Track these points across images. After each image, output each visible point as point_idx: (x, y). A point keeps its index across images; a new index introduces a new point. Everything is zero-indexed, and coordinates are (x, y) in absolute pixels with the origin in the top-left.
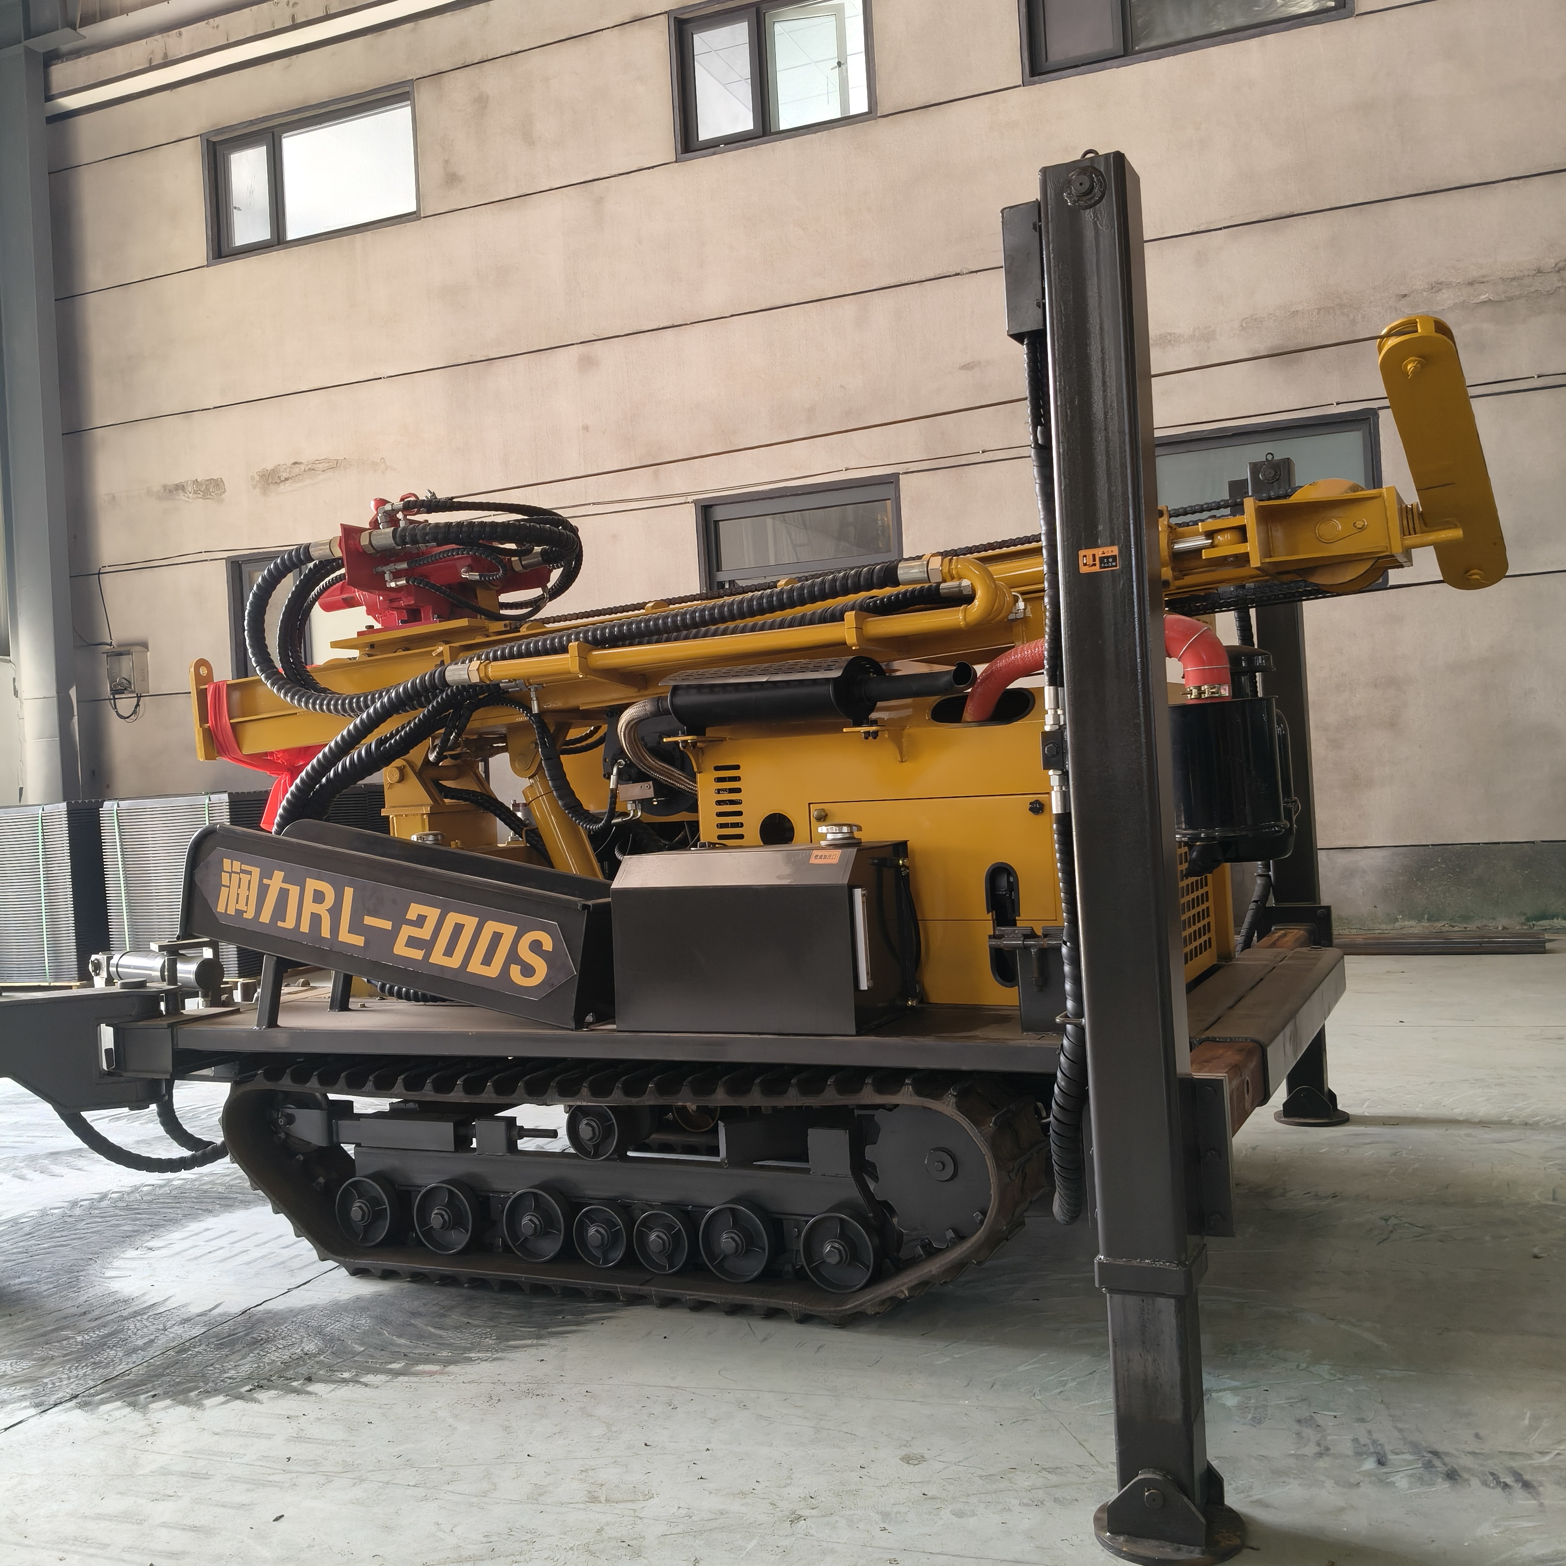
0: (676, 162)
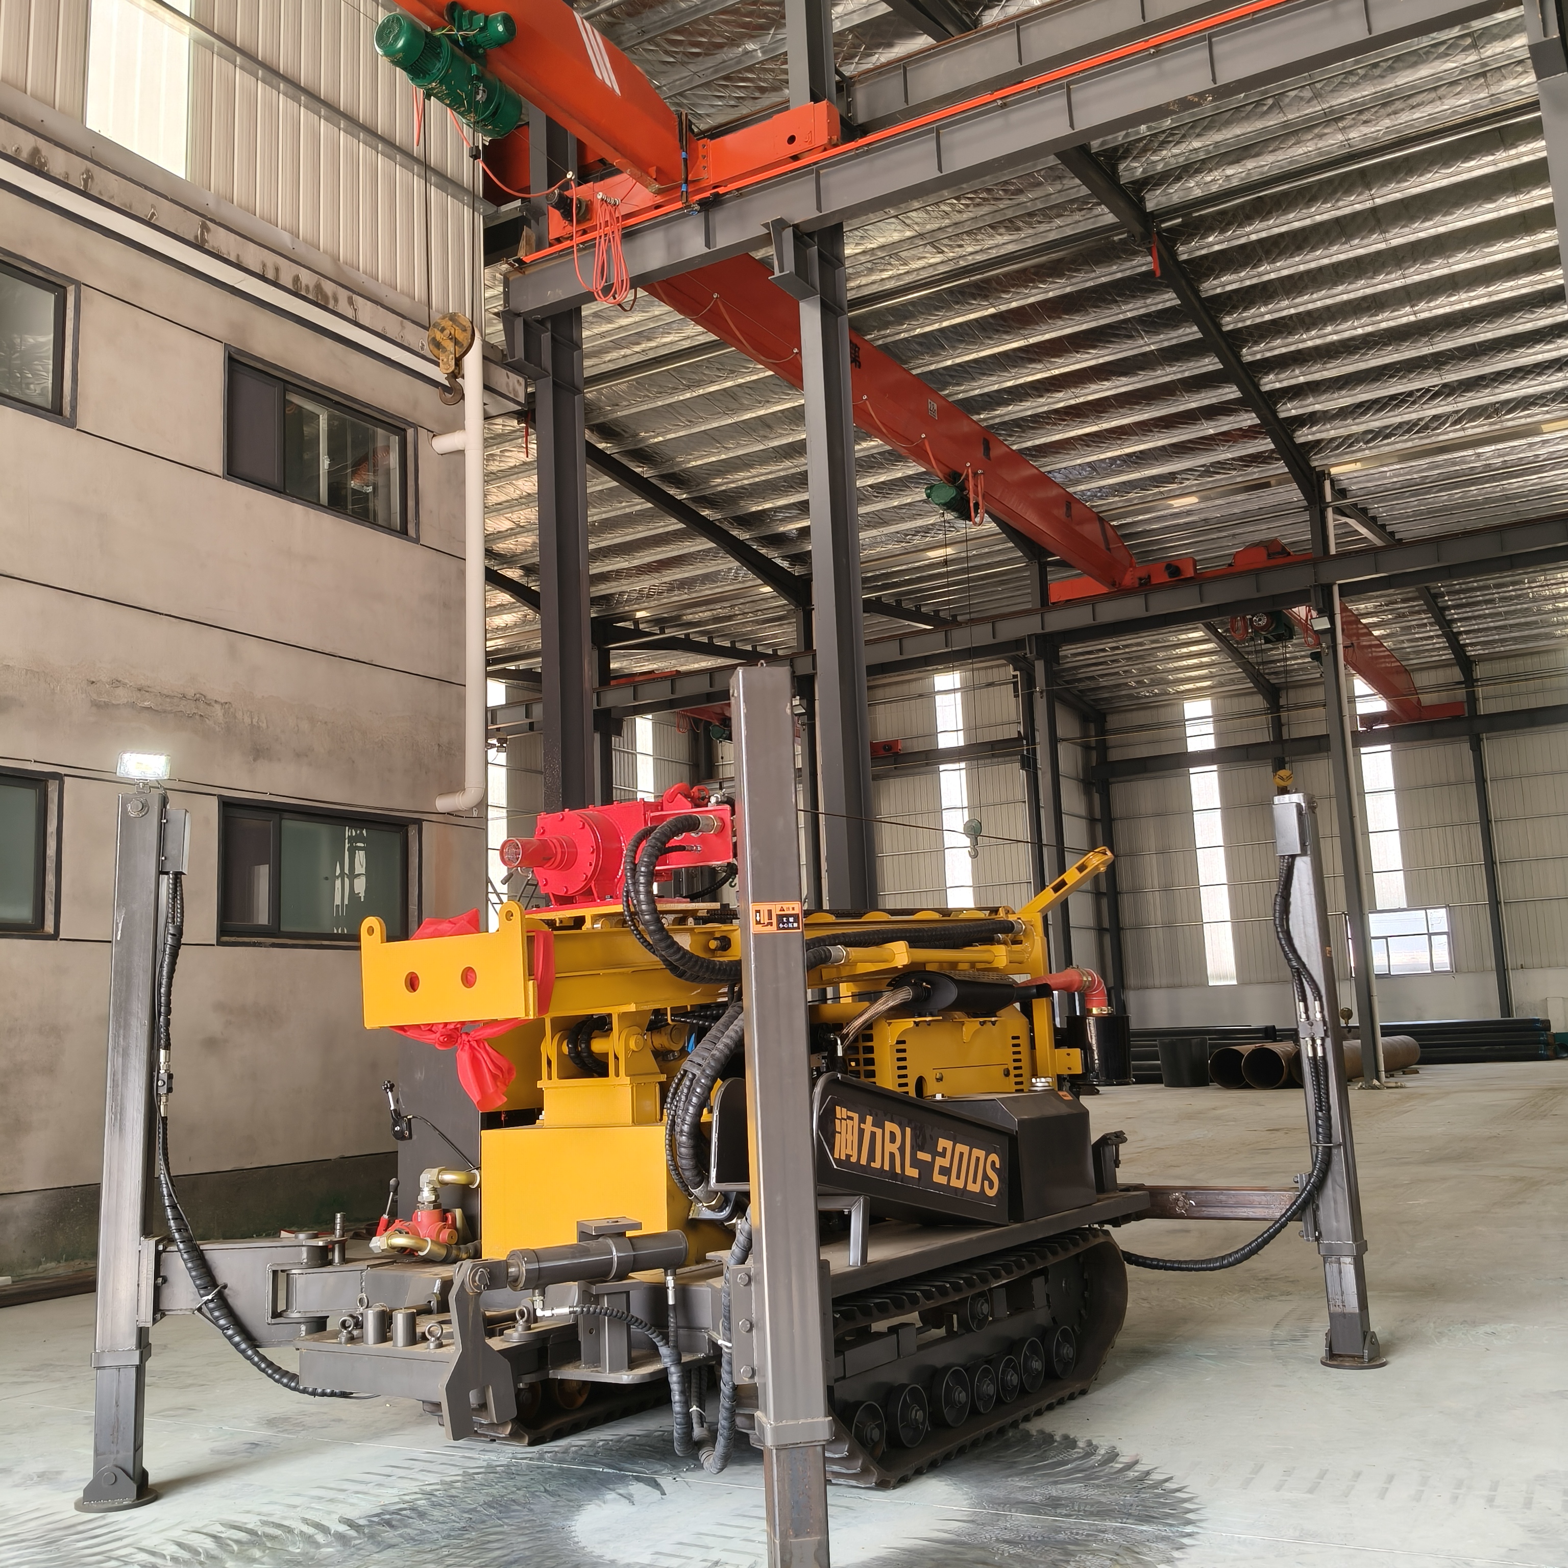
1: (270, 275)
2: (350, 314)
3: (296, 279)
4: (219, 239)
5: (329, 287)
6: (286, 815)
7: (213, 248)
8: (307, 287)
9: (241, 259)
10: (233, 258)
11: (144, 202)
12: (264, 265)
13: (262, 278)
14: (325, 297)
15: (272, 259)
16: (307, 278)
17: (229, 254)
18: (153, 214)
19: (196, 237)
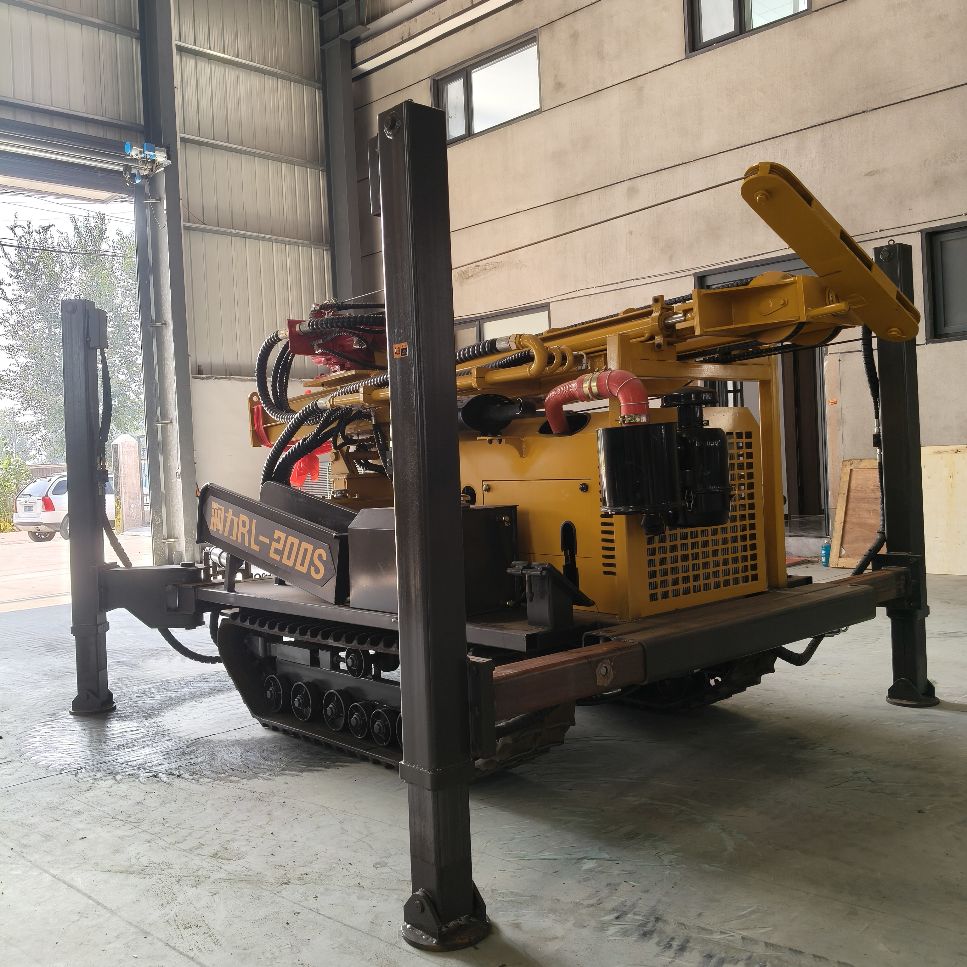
0: (686, 59)
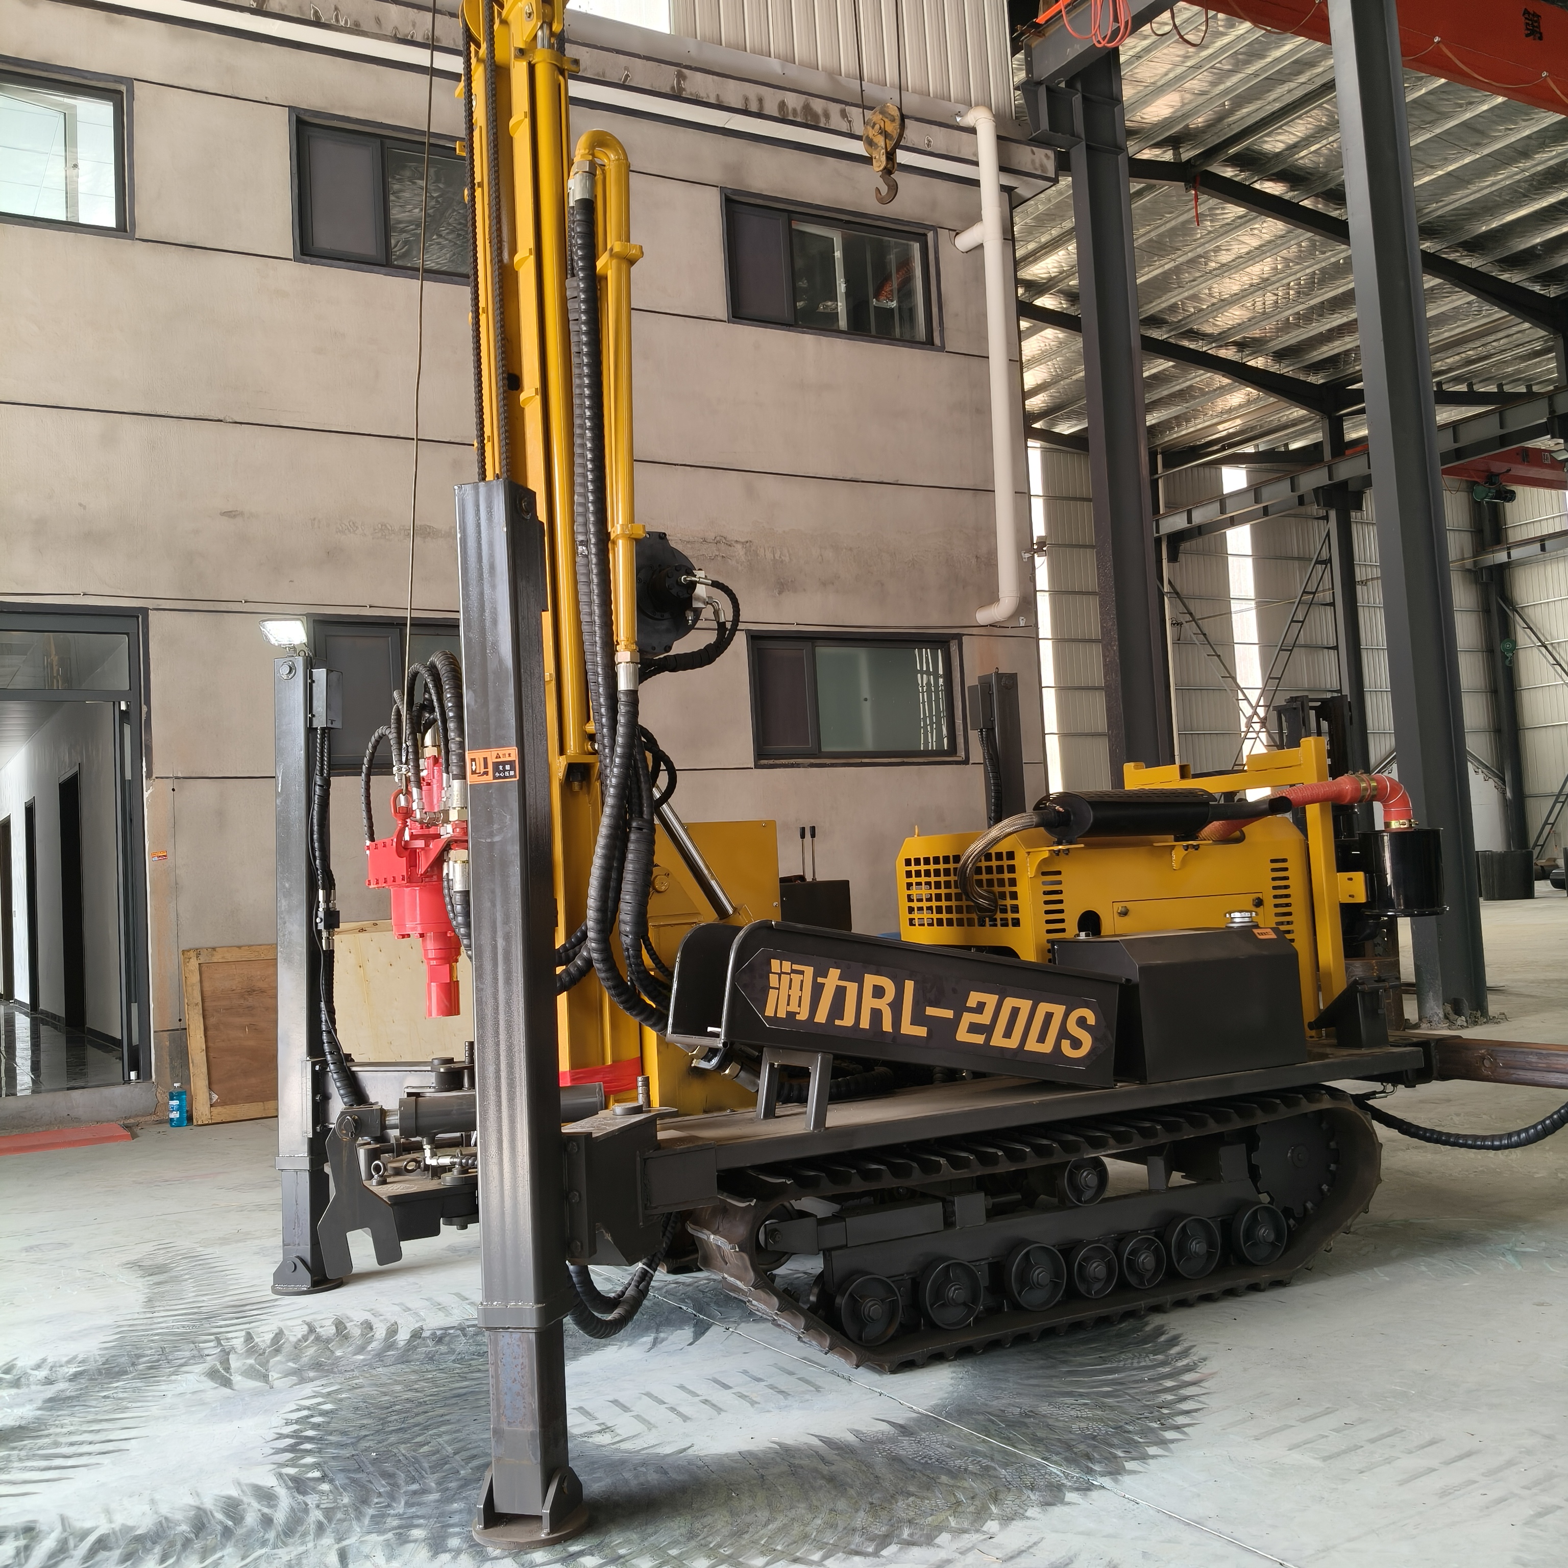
1: (754, 108)
2: (844, 127)
3: (782, 105)
4: (698, 83)
5: (818, 105)
6: (819, 642)
7: (691, 94)
8: (794, 110)
9: (721, 98)
10: (713, 100)
11: (616, 66)
12: (746, 99)
13: (746, 112)
14: (816, 116)
15: (753, 91)
16: (793, 101)
17: (708, 97)
18: (627, 76)
19: (673, 88)
